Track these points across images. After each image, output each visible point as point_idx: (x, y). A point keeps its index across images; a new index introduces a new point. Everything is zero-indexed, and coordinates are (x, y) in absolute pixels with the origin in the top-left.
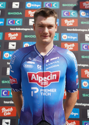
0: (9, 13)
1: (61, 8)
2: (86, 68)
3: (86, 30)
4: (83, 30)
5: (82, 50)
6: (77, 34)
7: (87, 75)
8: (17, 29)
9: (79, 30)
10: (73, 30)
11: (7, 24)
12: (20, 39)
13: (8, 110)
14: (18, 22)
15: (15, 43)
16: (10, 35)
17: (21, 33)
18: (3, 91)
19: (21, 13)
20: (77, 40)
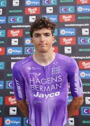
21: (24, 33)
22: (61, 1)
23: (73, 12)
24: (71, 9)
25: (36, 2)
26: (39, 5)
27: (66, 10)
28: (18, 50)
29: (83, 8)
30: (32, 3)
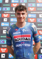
0: (4, 5)
1: (28, 2)
2: (40, 30)
3: (40, 13)
4: (38, 13)
5: (38, 22)
6: (35, 14)
7: (40, 33)
8: (7, 12)
9: (36, 12)
10: (34, 12)
11: (3, 10)
12: (9, 17)
13: (4, 50)
14: (8, 9)
15: (7, 19)
16: (4, 15)
17: (9, 14)
18: (1, 41)
19: (9, 5)
20: (36, 17)
21: (10, 16)
22: (29, 1)
23: (35, 6)
24: (34, 5)
25: (17, 1)
26: (18, 2)
27: (31, 5)
28: (7, 24)
29: (40, 4)
30: (15, 1)
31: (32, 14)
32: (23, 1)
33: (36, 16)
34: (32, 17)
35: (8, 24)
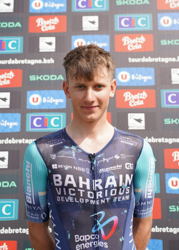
31: (134, 69)
32: (87, 4)
33: (156, 77)
34: (135, 84)
35: (14, 121)
